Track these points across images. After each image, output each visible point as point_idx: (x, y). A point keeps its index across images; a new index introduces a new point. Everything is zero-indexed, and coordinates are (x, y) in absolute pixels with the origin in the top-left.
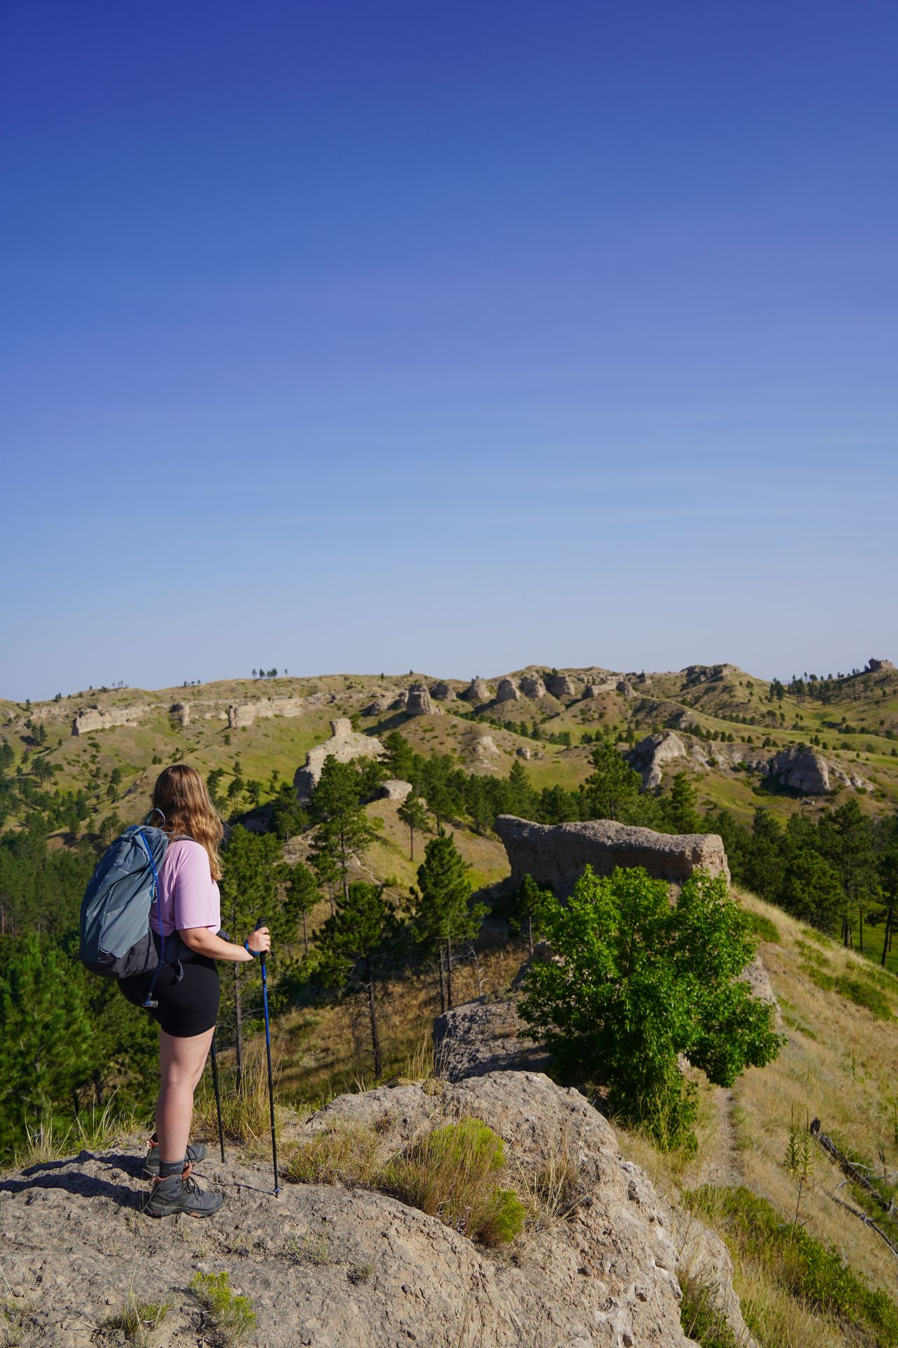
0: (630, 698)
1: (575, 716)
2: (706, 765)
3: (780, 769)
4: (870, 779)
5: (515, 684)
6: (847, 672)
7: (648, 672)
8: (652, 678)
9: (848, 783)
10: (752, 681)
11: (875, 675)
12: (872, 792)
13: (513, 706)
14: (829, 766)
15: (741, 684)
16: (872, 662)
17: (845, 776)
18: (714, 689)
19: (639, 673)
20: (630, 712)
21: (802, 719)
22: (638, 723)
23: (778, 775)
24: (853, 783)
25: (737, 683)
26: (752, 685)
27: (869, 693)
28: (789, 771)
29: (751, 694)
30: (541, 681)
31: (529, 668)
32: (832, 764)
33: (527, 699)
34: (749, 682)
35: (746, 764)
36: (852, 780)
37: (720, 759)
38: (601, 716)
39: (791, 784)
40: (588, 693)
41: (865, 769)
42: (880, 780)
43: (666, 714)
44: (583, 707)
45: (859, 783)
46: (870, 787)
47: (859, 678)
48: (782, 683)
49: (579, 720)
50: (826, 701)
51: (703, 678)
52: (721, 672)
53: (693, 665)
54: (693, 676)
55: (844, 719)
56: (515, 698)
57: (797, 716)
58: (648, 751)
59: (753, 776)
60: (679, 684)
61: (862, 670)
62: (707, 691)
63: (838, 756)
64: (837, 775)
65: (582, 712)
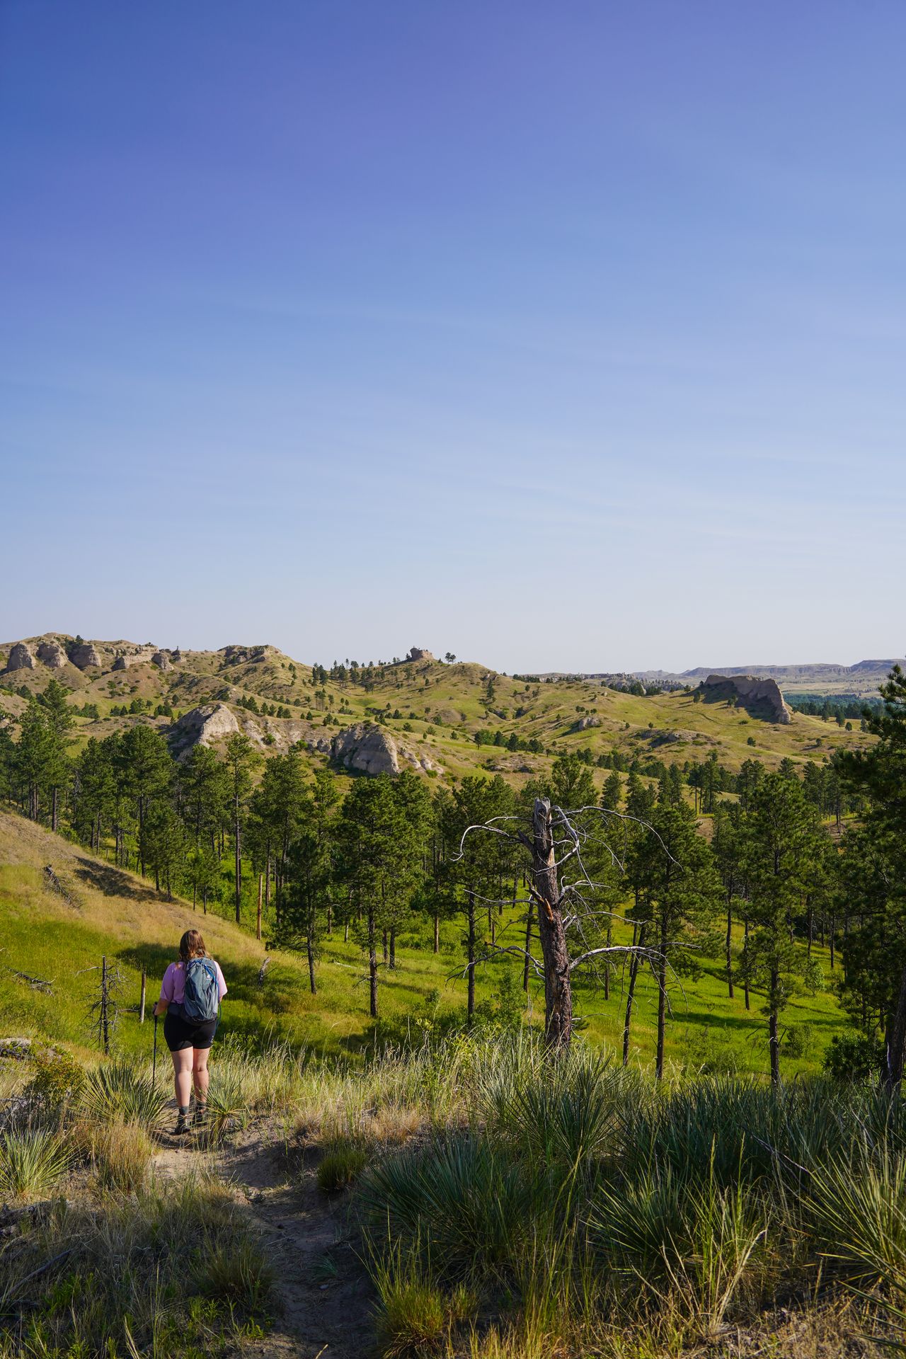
0: (166, 672)
1: (103, 689)
2: (262, 743)
3: (344, 748)
4: (440, 762)
5: (31, 650)
6: (389, 660)
7: (183, 649)
8: (187, 656)
9: (418, 765)
10: (294, 664)
11: (416, 663)
12: (443, 775)
13: (27, 675)
14: (398, 747)
15: (283, 666)
16: (413, 650)
17: (414, 757)
18: (255, 670)
19: (173, 649)
20: (167, 687)
21: (347, 703)
22: (175, 699)
23: (342, 755)
24: (423, 766)
25: (279, 665)
26: (294, 668)
27: (411, 682)
28: (354, 751)
29: (294, 676)
30: (62, 649)
31: (48, 635)
32: (400, 744)
33: (45, 668)
34: (291, 665)
35: (306, 743)
36: (422, 761)
37: (277, 736)
38: (133, 690)
39: (356, 765)
40: (118, 665)
41: (433, 750)
42: (449, 763)
43: (208, 690)
44: (112, 679)
45: (429, 766)
46: (441, 770)
47: (401, 666)
48: (325, 668)
49: (107, 693)
50: (369, 687)
51: (242, 659)
52: (262, 653)
53: (231, 645)
54: (231, 657)
55: (388, 706)
56: (30, 666)
57: (342, 700)
58: (194, 725)
59: (314, 756)
60: (216, 664)
61: (403, 658)
62: (248, 671)
63: (405, 736)
64: (407, 756)
65: (111, 684)
